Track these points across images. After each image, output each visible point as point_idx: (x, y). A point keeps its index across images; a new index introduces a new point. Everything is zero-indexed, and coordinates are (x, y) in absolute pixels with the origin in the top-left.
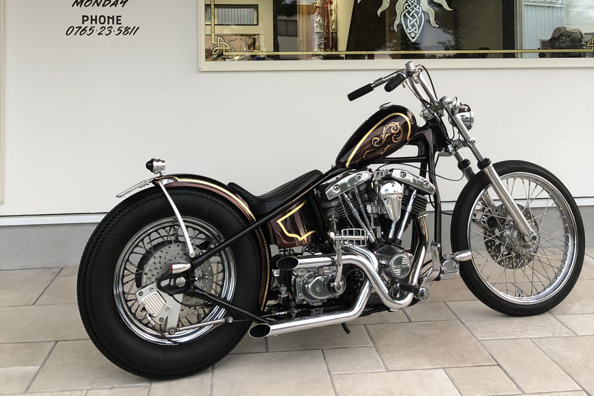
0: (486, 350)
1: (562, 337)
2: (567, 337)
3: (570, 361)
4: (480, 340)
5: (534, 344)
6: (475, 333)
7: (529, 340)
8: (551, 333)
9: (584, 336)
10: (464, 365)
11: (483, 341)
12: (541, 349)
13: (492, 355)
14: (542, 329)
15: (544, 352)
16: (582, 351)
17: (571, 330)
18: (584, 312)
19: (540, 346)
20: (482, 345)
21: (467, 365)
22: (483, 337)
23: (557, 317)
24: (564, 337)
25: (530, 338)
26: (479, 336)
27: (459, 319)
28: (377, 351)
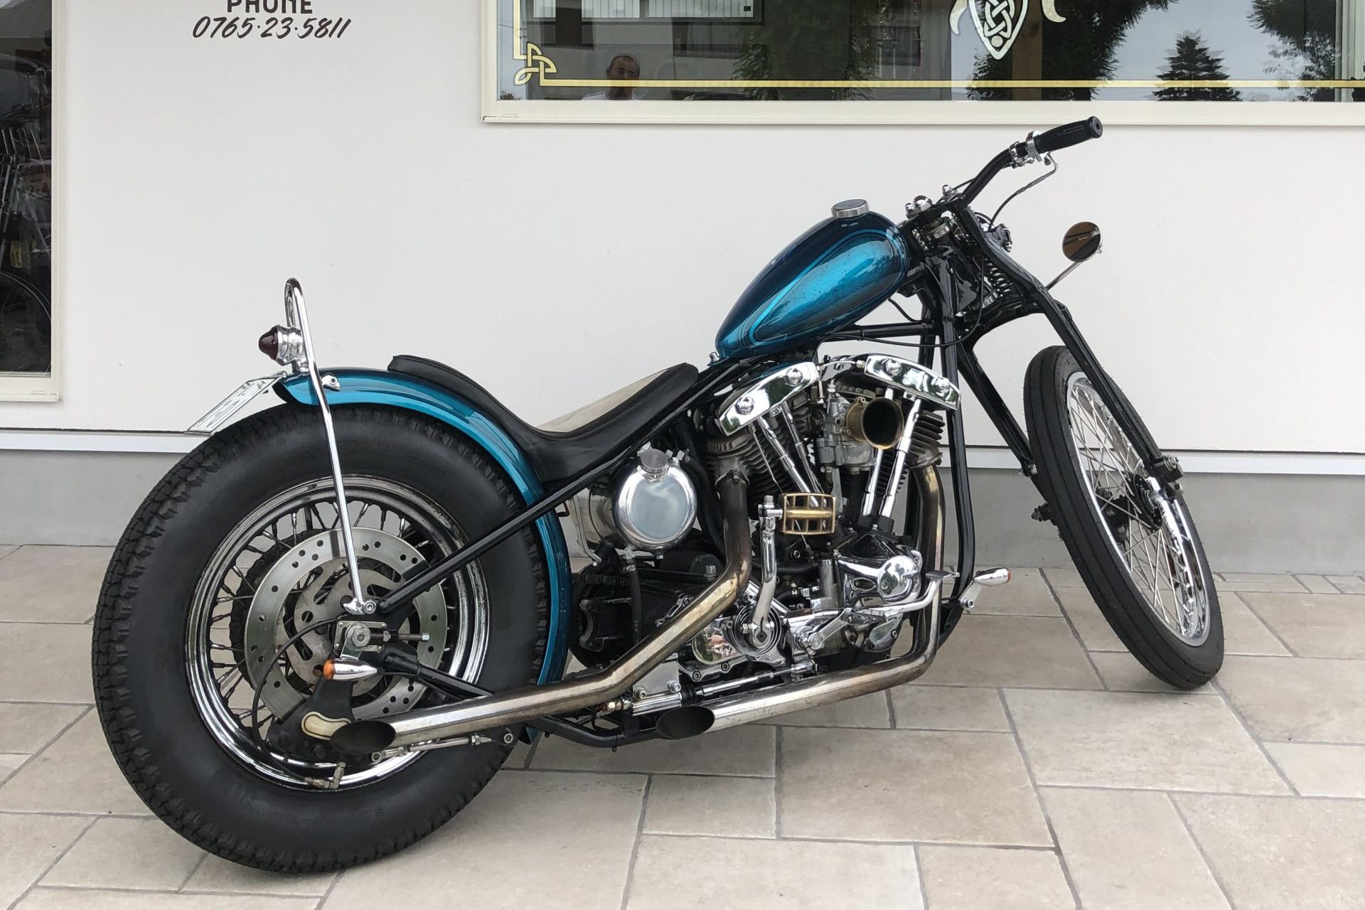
0: (1044, 809)
1: (1255, 796)
2: (1268, 796)
3: (1246, 858)
4: (1040, 786)
5: (1172, 806)
6: (1036, 769)
7: (1165, 796)
8: (1231, 784)
9: (1315, 798)
10: (971, 843)
11: (1046, 789)
12: (1185, 820)
13: (1053, 823)
14: (1213, 771)
15: (1189, 828)
16: (1290, 836)
17: (1288, 781)
18: (1346, 740)
19: (1186, 813)
20: (1040, 799)
21: (977, 843)
22: (1053, 779)
23: (1267, 745)
24: (1260, 796)
25: (1170, 793)
26: (1042, 776)
27: (1015, 732)
28: (778, 790)
